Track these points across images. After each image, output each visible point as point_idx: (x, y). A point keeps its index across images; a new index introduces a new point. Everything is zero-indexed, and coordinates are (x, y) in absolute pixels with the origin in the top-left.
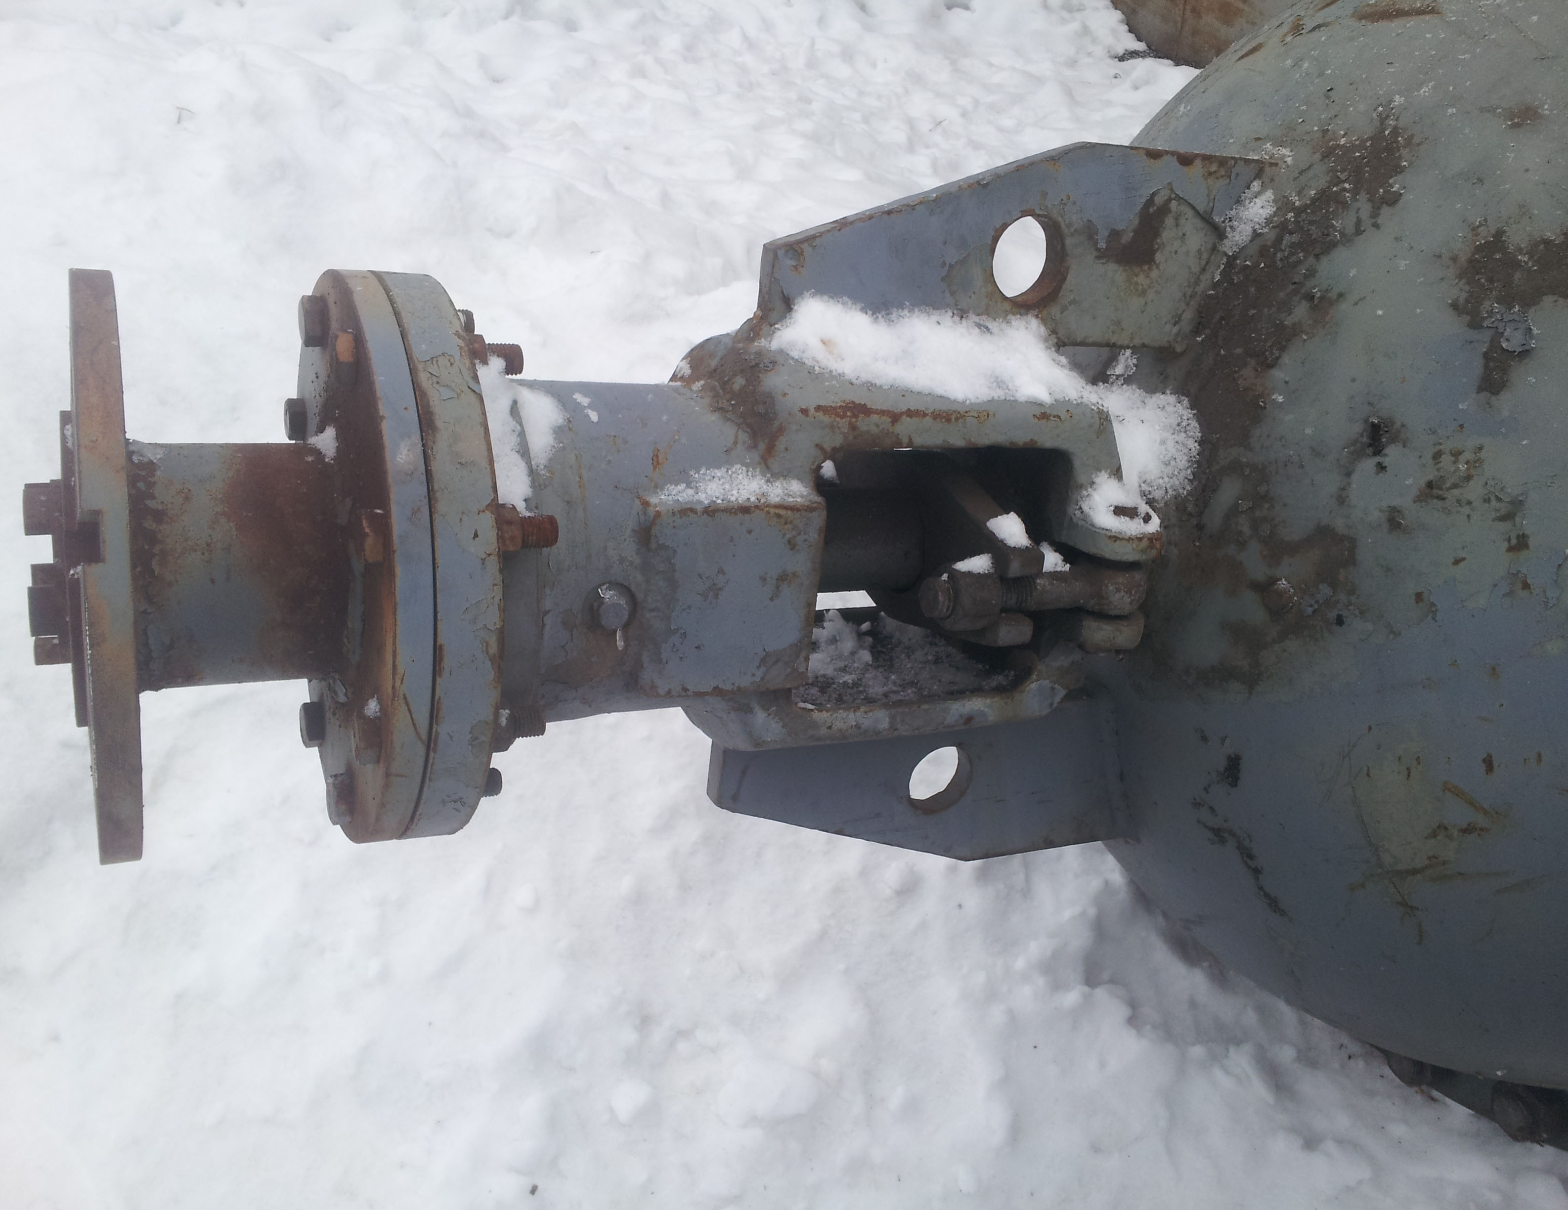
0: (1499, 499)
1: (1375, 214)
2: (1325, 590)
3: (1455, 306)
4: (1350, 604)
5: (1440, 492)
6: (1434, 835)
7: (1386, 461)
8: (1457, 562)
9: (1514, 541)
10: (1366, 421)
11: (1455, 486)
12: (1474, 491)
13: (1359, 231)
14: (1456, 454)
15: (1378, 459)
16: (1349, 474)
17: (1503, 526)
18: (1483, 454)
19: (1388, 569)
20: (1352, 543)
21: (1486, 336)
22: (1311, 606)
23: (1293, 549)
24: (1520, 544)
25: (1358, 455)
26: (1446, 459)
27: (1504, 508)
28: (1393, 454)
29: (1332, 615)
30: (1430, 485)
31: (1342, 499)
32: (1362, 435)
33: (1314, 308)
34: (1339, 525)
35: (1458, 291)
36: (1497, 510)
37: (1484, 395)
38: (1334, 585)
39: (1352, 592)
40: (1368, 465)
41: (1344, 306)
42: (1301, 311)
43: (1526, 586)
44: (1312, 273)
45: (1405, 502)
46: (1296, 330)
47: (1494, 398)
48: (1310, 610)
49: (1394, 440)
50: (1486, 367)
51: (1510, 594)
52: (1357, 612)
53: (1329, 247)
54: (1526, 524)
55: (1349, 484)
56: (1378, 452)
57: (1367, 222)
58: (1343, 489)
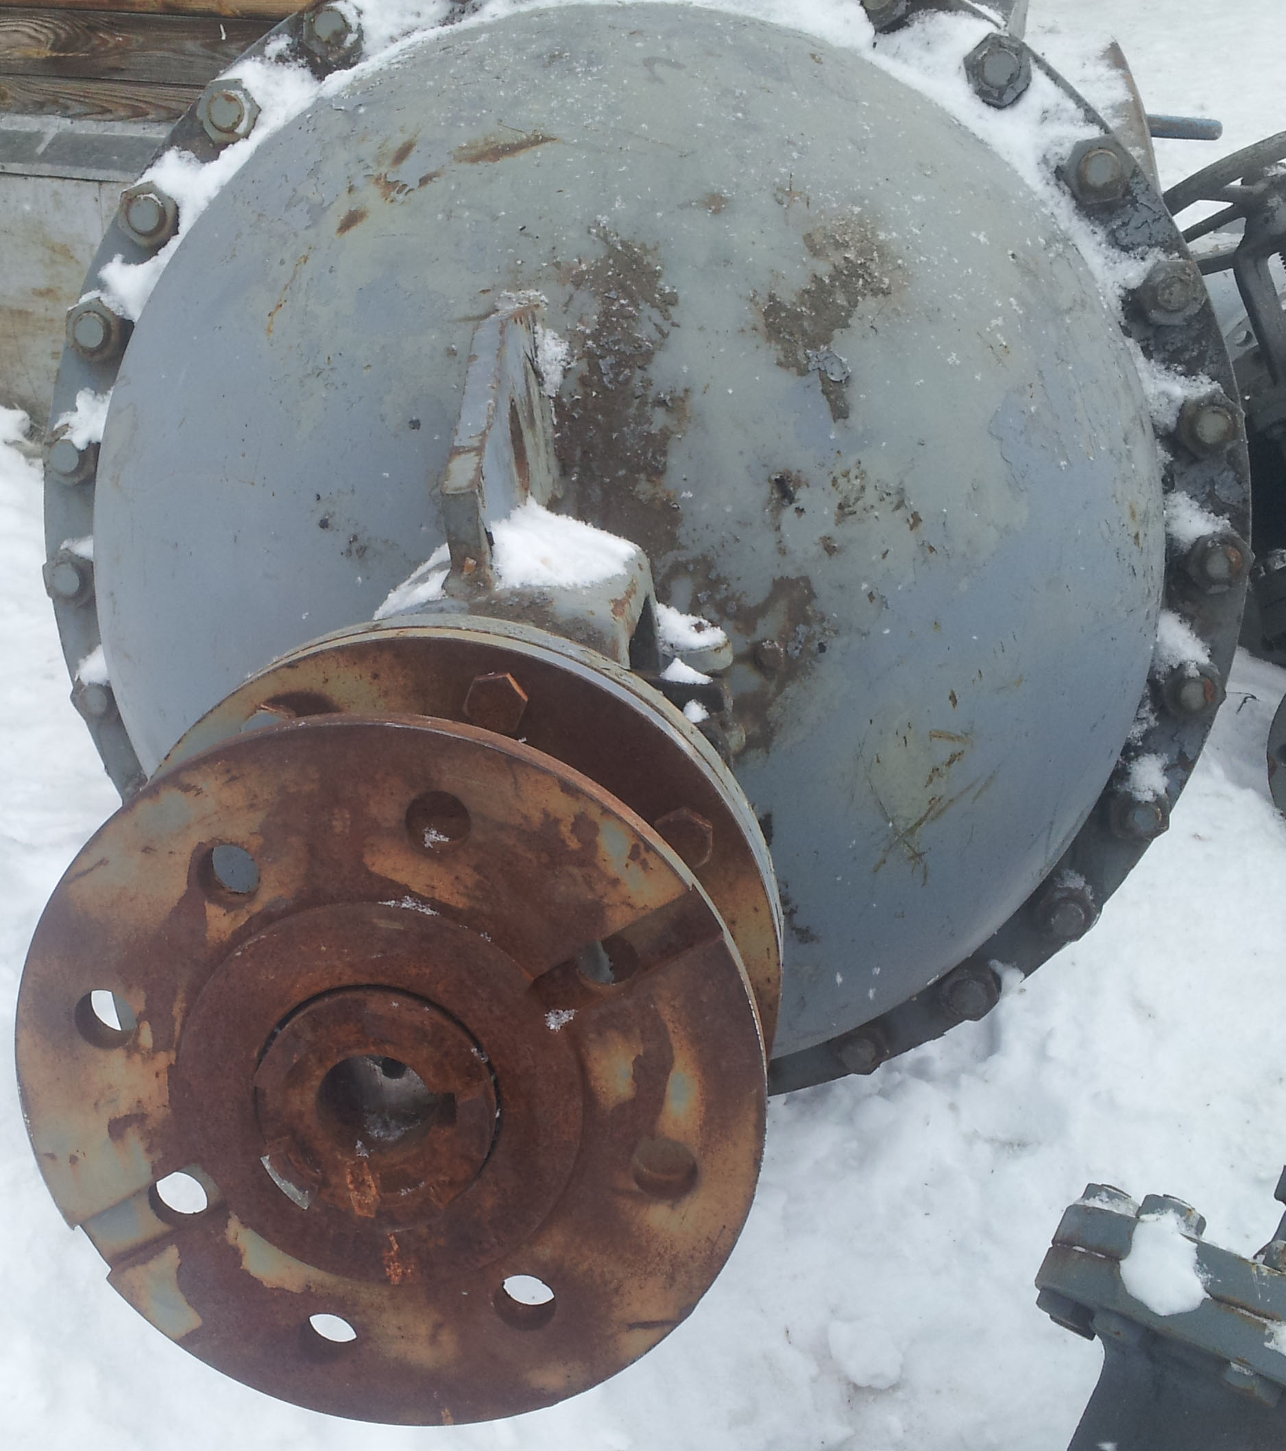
0: (888, 494)
1: (667, 318)
2: (801, 628)
3: (780, 364)
4: (825, 630)
5: (851, 509)
6: (931, 780)
7: (800, 504)
8: (884, 555)
9: (911, 521)
10: (769, 480)
11: (857, 499)
12: (870, 496)
13: (665, 335)
14: (846, 475)
15: (794, 505)
16: (778, 528)
17: (899, 513)
18: (863, 466)
19: (841, 587)
20: (806, 580)
21: (814, 378)
22: (797, 648)
23: (762, 610)
24: (916, 520)
25: (777, 509)
26: (841, 481)
27: (895, 499)
28: (802, 496)
29: (814, 646)
30: (841, 507)
31: (783, 552)
32: (772, 494)
33: (669, 410)
34: (791, 572)
35: (773, 352)
36: (892, 503)
37: (840, 421)
38: (807, 621)
39: (823, 619)
40: (789, 513)
41: (696, 399)
42: (660, 418)
43: (932, 549)
44: (648, 383)
45: (829, 528)
46: (666, 435)
47: (847, 421)
48: (797, 652)
49: (798, 484)
50: (829, 399)
51: (925, 561)
52: (832, 634)
53: (648, 356)
54: (913, 503)
55: (782, 536)
56: (792, 500)
57: (666, 327)
58: (780, 542)
